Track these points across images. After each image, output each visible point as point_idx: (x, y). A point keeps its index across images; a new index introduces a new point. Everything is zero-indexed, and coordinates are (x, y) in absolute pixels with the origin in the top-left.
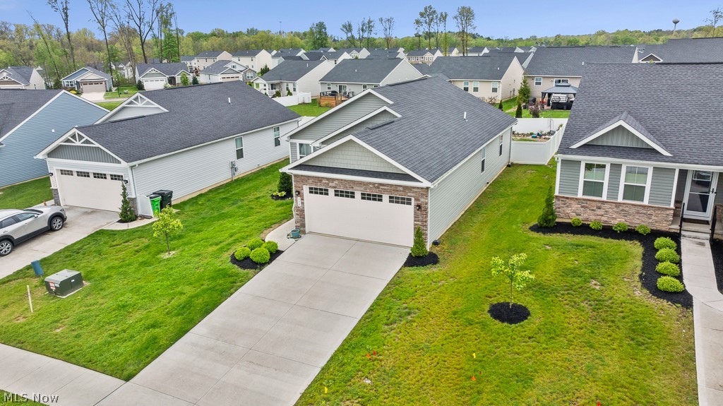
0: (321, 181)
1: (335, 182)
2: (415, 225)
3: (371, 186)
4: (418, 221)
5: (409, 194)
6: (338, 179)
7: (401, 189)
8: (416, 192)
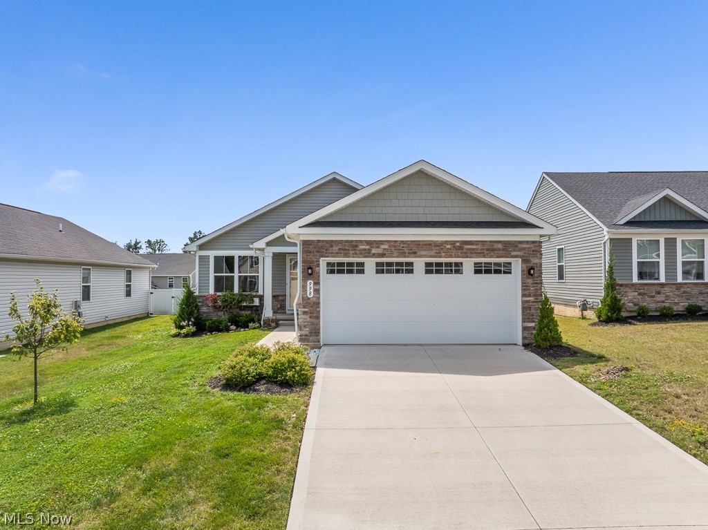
0: (357, 246)
1: (382, 246)
2: (523, 302)
3: (449, 246)
4: (529, 296)
5: (513, 253)
6: (388, 241)
7: (500, 246)
8: (524, 249)
